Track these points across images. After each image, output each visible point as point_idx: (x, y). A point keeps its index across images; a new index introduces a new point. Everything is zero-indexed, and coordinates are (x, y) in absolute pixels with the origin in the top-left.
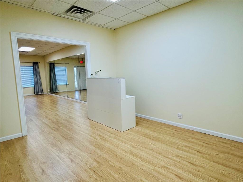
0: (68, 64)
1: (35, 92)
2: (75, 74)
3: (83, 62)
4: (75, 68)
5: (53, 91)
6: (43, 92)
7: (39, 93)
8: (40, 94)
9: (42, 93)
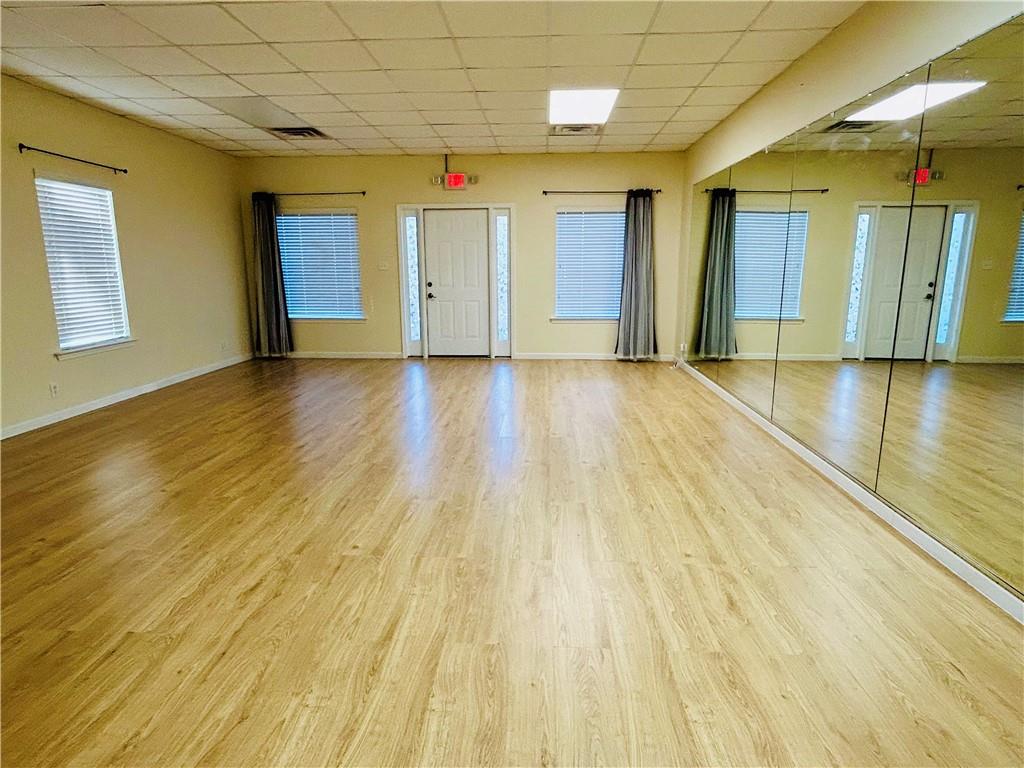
0: (823, 191)
1: (621, 346)
2: (859, 257)
3: (933, 177)
4: (864, 221)
5: (707, 352)
6: (656, 351)
7: (635, 354)
8: (640, 361)
9: (651, 356)
